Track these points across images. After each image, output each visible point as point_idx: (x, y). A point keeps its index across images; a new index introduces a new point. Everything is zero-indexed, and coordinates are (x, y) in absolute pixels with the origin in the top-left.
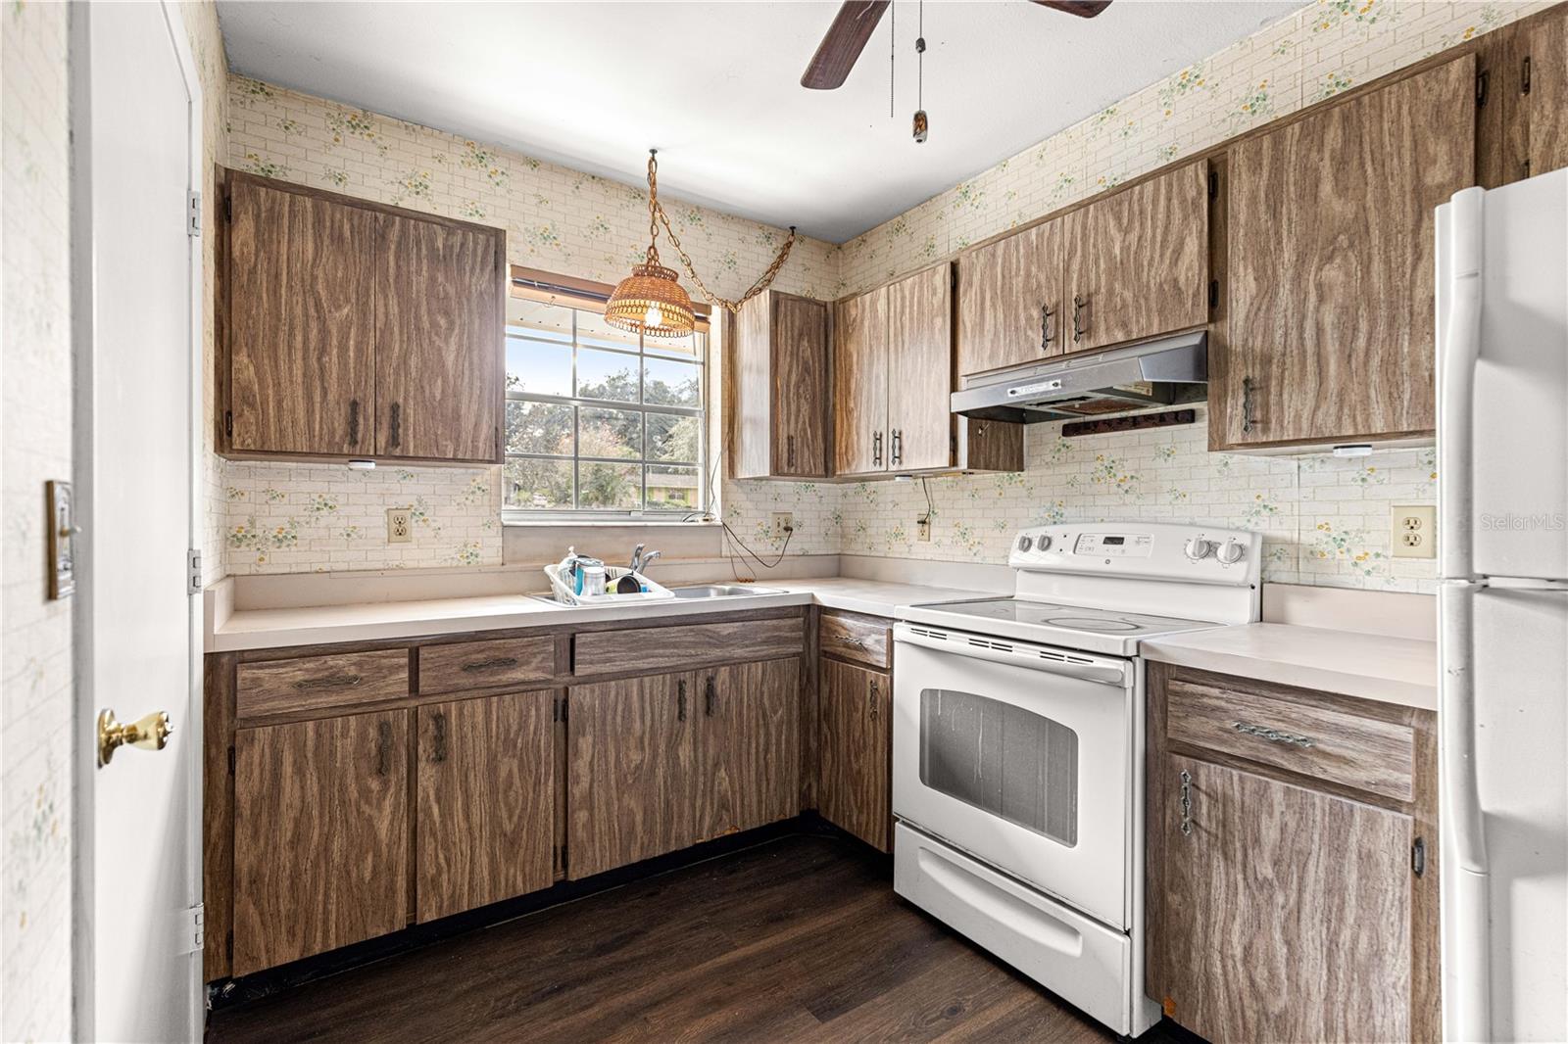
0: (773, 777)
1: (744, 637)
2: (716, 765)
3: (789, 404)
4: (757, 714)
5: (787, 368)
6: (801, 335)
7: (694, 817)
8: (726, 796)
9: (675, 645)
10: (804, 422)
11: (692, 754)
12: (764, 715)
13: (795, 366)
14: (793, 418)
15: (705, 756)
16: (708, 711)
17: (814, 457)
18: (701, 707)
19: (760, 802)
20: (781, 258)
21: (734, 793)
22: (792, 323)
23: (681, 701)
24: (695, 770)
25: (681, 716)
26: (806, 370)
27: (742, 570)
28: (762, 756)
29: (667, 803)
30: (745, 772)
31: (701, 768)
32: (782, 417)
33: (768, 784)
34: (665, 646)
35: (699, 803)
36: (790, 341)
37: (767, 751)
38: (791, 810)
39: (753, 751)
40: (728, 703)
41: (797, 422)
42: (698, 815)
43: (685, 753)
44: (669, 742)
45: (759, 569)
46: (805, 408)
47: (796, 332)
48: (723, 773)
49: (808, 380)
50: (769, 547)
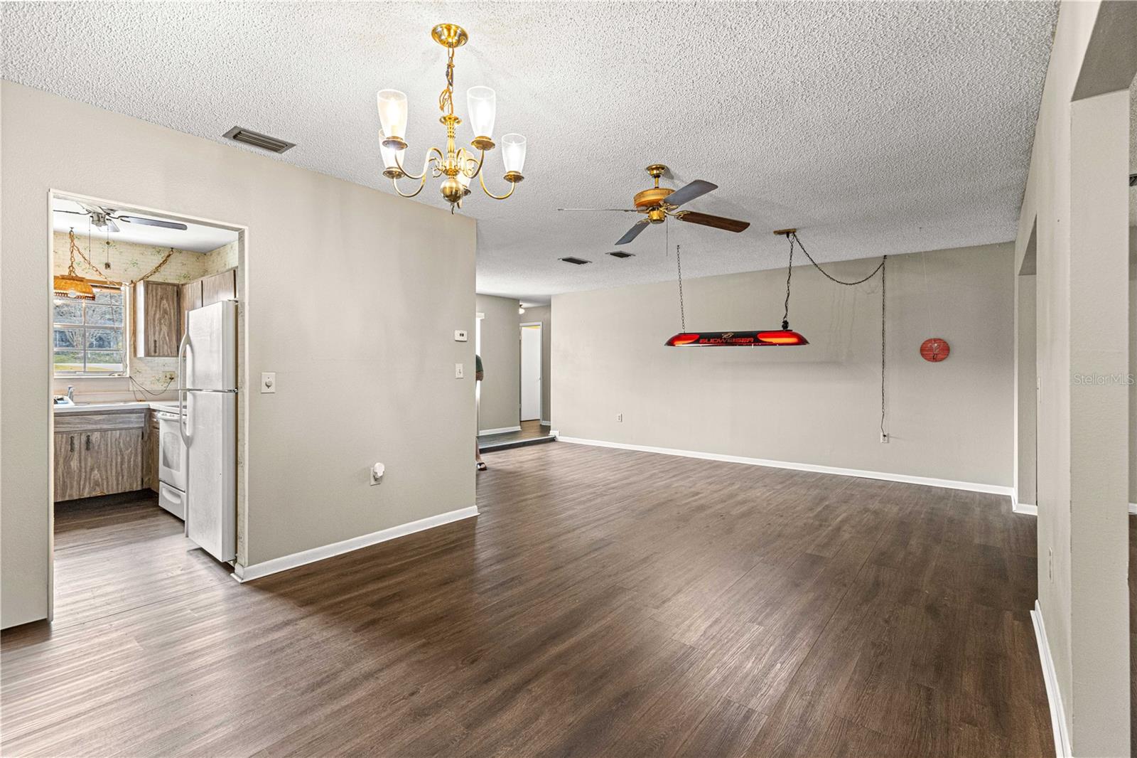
0: (125, 473)
1: (109, 420)
2: (92, 469)
3: (154, 327)
4: (116, 451)
5: (153, 313)
6: (162, 298)
7: (80, 488)
8: (98, 481)
9: (69, 423)
10: (164, 335)
11: (78, 464)
12: (121, 451)
13: (158, 312)
14: (157, 333)
15: (86, 464)
16: (88, 449)
17: (170, 348)
18: (84, 447)
19: (118, 484)
20: (164, 262)
21: (102, 479)
22: (157, 294)
23: (72, 444)
24: (80, 471)
25: (72, 450)
26: (165, 312)
27: (140, 396)
28: (119, 466)
29: (64, 482)
30: (109, 472)
31: (83, 470)
32: (151, 332)
33: (123, 478)
34: (63, 423)
35: (82, 483)
36: (155, 301)
37: (122, 464)
38: (137, 486)
39: (114, 464)
40: (99, 445)
41: (160, 334)
42: (81, 487)
43: (74, 464)
44: (65, 459)
45: (148, 395)
46: (165, 329)
47: (159, 297)
48: (96, 472)
49: (166, 316)
50: (160, 386)
